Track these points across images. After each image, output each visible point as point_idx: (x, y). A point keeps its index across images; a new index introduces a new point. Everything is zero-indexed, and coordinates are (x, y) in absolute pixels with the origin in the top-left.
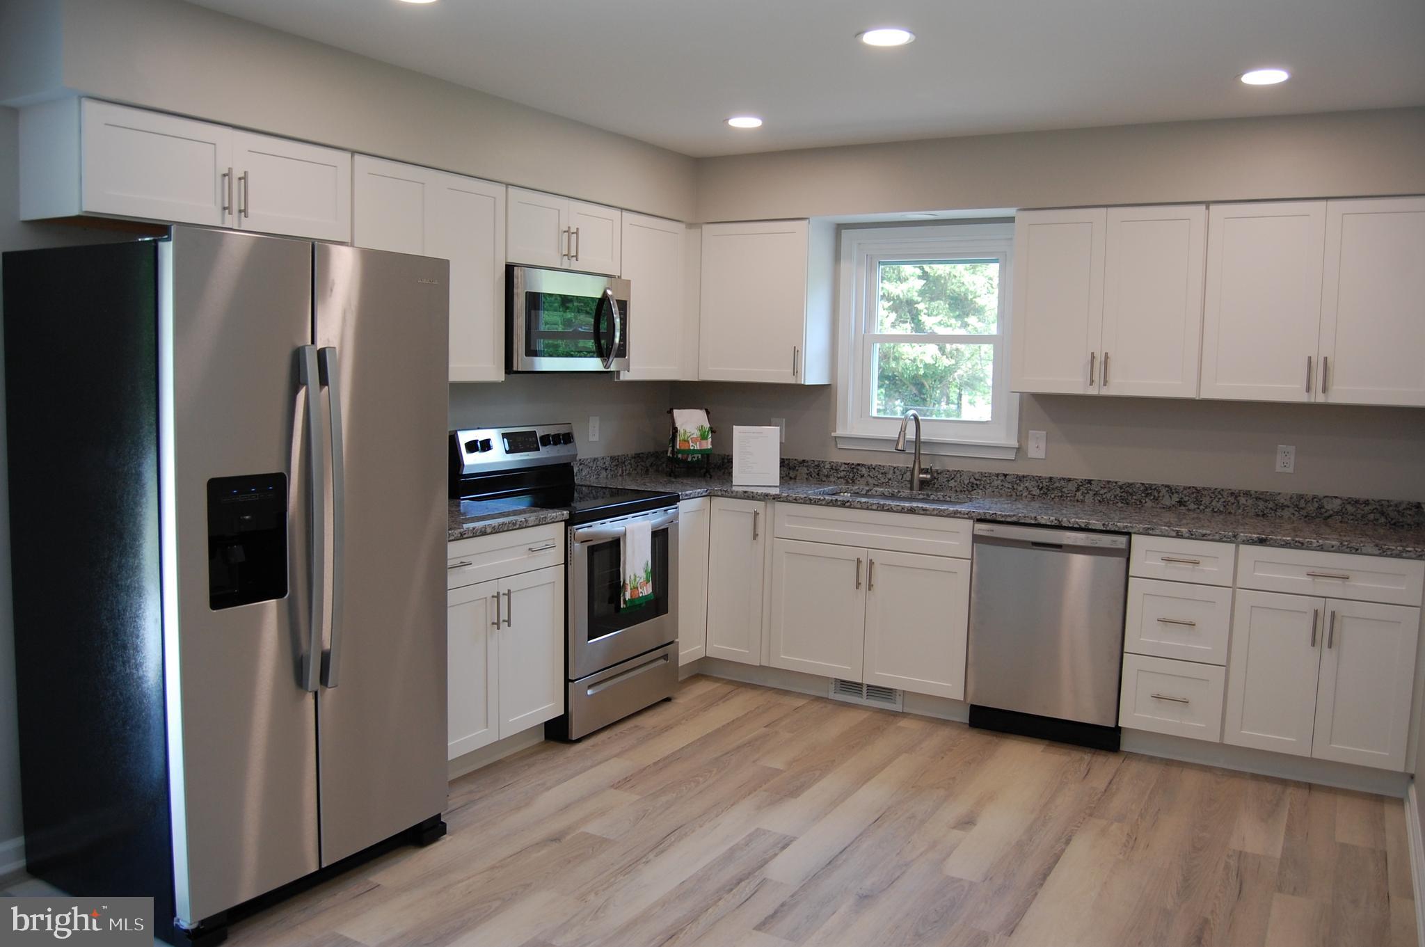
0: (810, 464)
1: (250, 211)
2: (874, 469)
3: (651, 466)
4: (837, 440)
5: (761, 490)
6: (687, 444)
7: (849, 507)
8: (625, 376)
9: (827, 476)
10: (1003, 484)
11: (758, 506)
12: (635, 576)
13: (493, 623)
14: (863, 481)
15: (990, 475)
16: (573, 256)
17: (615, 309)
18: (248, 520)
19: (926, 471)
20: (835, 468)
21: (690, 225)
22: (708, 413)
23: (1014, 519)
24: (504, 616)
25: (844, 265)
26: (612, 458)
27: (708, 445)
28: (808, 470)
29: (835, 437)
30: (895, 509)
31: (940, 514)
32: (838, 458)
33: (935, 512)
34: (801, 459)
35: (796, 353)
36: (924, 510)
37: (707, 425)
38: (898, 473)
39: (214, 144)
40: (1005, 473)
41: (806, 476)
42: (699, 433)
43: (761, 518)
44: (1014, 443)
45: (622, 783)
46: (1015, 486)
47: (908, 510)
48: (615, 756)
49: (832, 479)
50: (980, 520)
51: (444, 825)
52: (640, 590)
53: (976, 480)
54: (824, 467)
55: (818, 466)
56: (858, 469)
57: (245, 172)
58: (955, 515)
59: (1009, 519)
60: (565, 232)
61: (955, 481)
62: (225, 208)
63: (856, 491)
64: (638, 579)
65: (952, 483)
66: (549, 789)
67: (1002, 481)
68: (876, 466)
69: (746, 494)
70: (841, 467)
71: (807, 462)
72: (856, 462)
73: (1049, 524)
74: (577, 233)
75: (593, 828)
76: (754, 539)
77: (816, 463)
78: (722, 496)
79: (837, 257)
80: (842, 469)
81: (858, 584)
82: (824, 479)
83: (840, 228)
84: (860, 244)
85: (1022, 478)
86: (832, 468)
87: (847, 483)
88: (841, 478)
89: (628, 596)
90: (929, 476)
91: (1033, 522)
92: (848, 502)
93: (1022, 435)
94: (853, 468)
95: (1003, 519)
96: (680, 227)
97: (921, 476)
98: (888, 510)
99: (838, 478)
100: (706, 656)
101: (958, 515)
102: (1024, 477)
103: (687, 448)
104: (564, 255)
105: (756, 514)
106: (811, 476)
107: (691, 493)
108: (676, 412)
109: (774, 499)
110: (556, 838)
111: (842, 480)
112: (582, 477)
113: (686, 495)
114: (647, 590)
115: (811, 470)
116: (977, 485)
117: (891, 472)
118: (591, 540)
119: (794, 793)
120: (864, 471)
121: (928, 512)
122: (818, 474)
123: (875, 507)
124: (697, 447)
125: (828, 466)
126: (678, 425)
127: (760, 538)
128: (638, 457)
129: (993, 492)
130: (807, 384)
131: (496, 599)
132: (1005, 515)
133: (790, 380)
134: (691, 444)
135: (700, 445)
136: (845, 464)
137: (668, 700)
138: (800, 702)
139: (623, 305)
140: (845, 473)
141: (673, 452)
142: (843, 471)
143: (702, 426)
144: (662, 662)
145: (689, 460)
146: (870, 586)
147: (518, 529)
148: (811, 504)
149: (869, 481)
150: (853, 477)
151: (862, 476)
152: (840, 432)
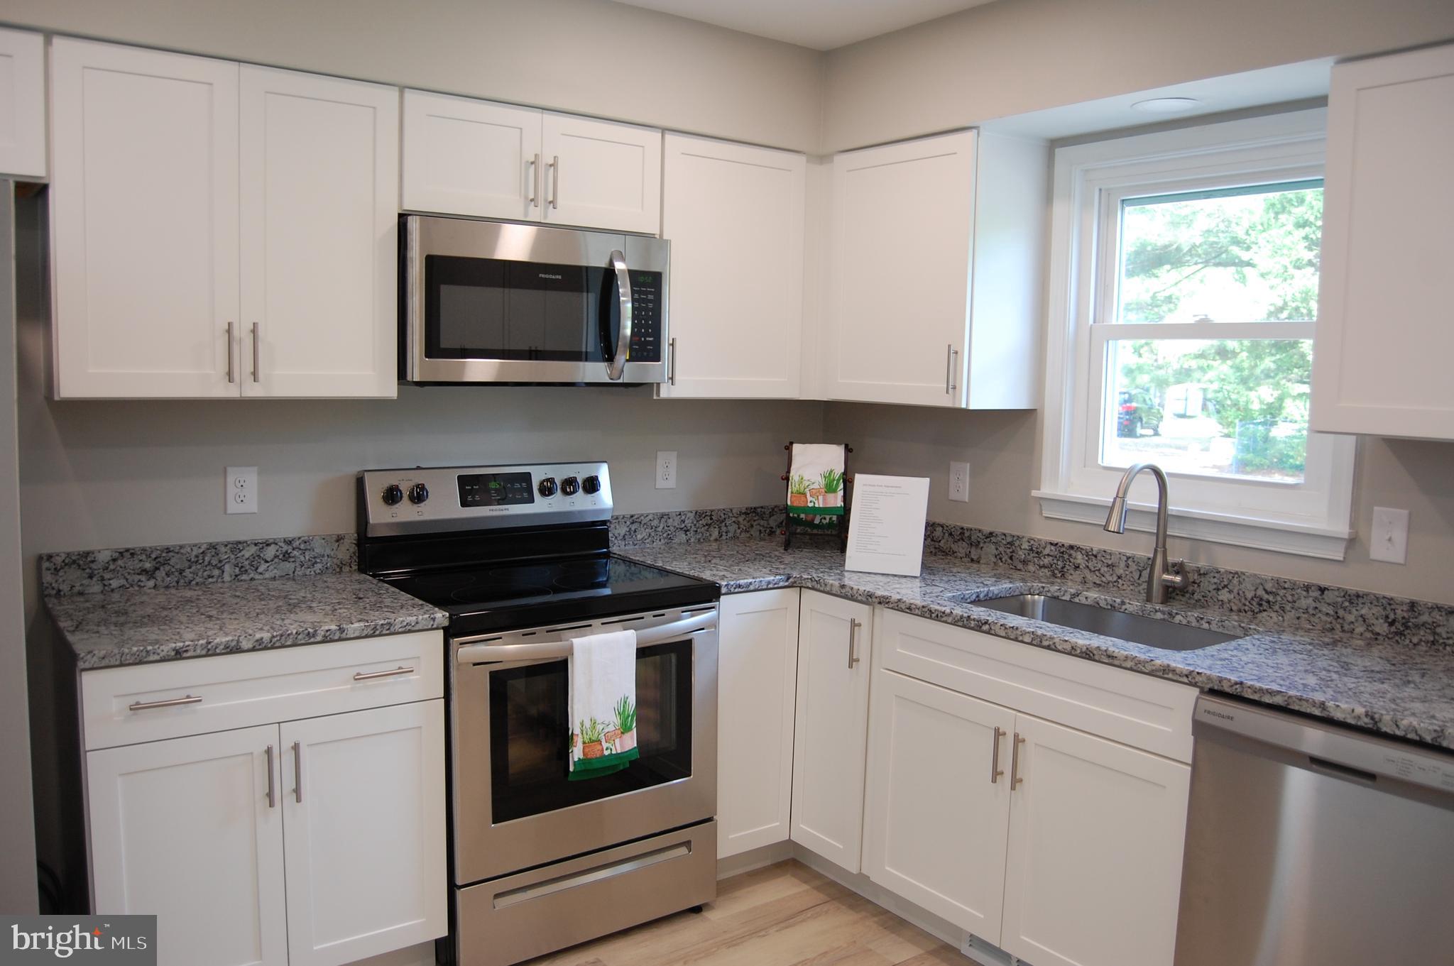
0: (999, 539)
2: (1096, 556)
4: (1041, 501)
6: (803, 499)
7: (988, 633)
8: (666, 392)
9: (1025, 562)
10: (1318, 605)
11: (860, 611)
12: (594, 723)
14: (1077, 576)
15: (1294, 587)
17: (623, 281)
19: (1179, 569)
20: (1036, 550)
21: (817, 158)
22: (848, 450)
23: (1278, 700)
25: (1058, 208)
26: (699, 515)
27: (836, 500)
28: (997, 549)
29: (1039, 498)
30: (1060, 648)
31: (1137, 667)
32: (1043, 532)
33: (1129, 664)
34: (987, 529)
35: (953, 355)
36: (1109, 656)
37: (838, 469)
38: (1133, 567)
40: (1323, 584)
41: (994, 559)
42: (823, 482)
43: (863, 634)
44: (1341, 528)
46: (1341, 613)
47: (1081, 652)
49: (1031, 568)
50: (1214, 692)
52: (605, 745)
53: (1267, 592)
54: (1020, 546)
55: (1011, 544)
56: (1070, 555)
58: (1165, 673)
59: (1267, 699)
60: (531, 163)
61: (1230, 592)
63: (1056, 594)
64: (606, 726)
65: (1224, 595)
67: (1315, 600)
68: (1099, 551)
70: (1044, 548)
72: (1068, 541)
73: (1353, 722)
74: (556, 166)
76: (852, 665)
77: (1009, 539)
78: (813, 588)
79: (1047, 196)
80: (1047, 551)
81: (996, 774)
82: (1020, 566)
83: (1054, 145)
84: (1087, 171)
85: (1355, 598)
86: (1031, 550)
88: (1044, 566)
89: (579, 755)
90: (1178, 579)
91: (1317, 712)
92: (986, 623)
93: (1359, 513)
94: (1062, 553)
95: (1256, 697)
96: (798, 161)
97: (1166, 577)
98: (1048, 648)
99: (1041, 567)
100: (787, 842)
101: (1170, 676)
102: (1358, 596)
103: (802, 504)
104: (532, 201)
105: (854, 624)
106: (1001, 559)
107: (751, 583)
108: (797, 448)
109: (880, 602)
111: (1046, 570)
113: (740, 586)
114: (624, 744)
115: (1001, 549)
116: (1268, 602)
117: (1123, 564)
118: (496, 664)
120: (1079, 558)
121: (1116, 662)
122: (1011, 558)
123: (1027, 639)
124: (820, 503)
125: (1025, 546)
126: (794, 468)
127: (863, 665)
128: (750, 513)
129: (1298, 618)
130: (972, 407)
131: (264, 758)
133: (944, 401)
134: (809, 498)
135: (824, 500)
136: (1051, 544)
137: (699, 910)
139: (651, 277)
140: (1051, 558)
142: (1048, 555)
143: (830, 471)
144: (683, 851)
145: (817, 521)
146: (1015, 782)
148: (931, 618)
149: (1090, 577)
150: (1063, 568)
151: (1077, 567)
152: (1047, 489)
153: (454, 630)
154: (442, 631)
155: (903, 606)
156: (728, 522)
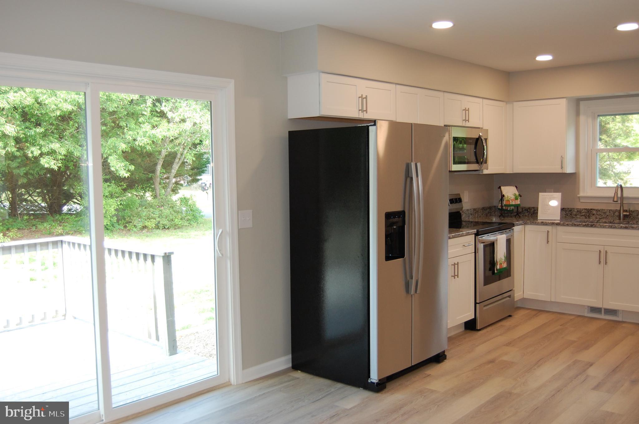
0: (566, 209)
1: (367, 112)
2: (600, 211)
3: (488, 213)
4: (580, 198)
5: (550, 221)
6: (509, 202)
7: (595, 227)
8: (486, 172)
9: (576, 215)
11: (549, 228)
12: (501, 258)
13: (452, 276)
14: (594, 217)
16: (467, 120)
17: (484, 142)
18: (395, 228)
19: (626, 211)
20: (579, 211)
21: (507, 102)
22: (517, 188)
24: (456, 274)
25: (581, 117)
26: (474, 210)
27: (518, 202)
28: (566, 212)
29: (579, 197)
30: (617, 227)
32: (580, 206)
35: (562, 158)
36: (632, 227)
37: (517, 193)
38: (612, 212)
39: (356, 86)
41: (565, 215)
42: (514, 197)
43: (550, 234)
45: (509, 344)
47: (624, 228)
48: (500, 335)
49: (578, 216)
51: (446, 356)
52: (503, 265)
54: (574, 211)
55: (571, 210)
56: (591, 211)
57: (366, 96)
60: (463, 110)
62: (359, 110)
63: (592, 221)
64: (502, 260)
66: (477, 346)
68: (601, 209)
69: (543, 223)
70: (582, 210)
71: (565, 209)
72: (590, 208)
74: (468, 110)
75: (505, 358)
76: (548, 243)
77: (570, 209)
78: (531, 224)
79: (578, 114)
80: (583, 211)
81: (600, 262)
82: (574, 216)
83: (578, 101)
84: (588, 107)
87: (586, 218)
88: (582, 216)
89: (498, 267)
90: (628, 213)
92: (594, 225)
94: (588, 211)
96: (503, 104)
97: (624, 213)
98: (614, 228)
99: (581, 216)
100: (523, 298)
103: (509, 204)
104: (464, 120)
105: (548, 232)
106: (567, 215)
107: (518, 223)
108: (502, 188)
109: (557, 225)
110: (492, 361)
112: (464, 217)
113: (516, 224)
114: (505, 265)
117: (608, 212)
118: (484, 242)
119: (587, 348)
120: (594, 212)
122: (571, 214)
123: (607, 227)
124: (514, 203)
125: (576, 210)
126: (504, 193)
127: (550, 243)
128: (484, 209)
130: (567, 172)
131: (453, 266)
133: (559, 171)
134: (511, 202)
135: (515, 202)
136: (584, 209)
137: (510, 316)
138: (572, 317)
139: (486, 140)
140: (585, 213)
141: (502, 206)
143: (515, 194)
144: (508, 298)
145: (509, 209)
146: (606, 263)
147: (461, 236)
149: (598, 217)
150: (589, 215)
151: (594, 214)
152: (581, 194)
153: (477, 234)
154: (474, 235)
155: (565, 224)
156: (479, 212)
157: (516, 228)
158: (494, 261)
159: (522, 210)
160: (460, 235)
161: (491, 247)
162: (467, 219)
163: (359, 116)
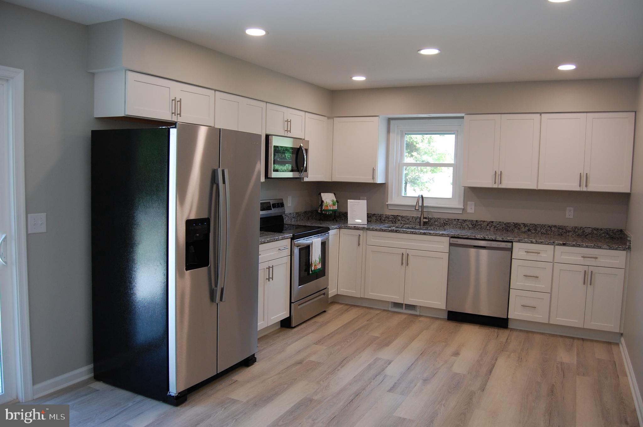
1: (182, 114)
3: (310, 216)
4: (388, 205)
5: (361, 226)
6: (327, 207)
7: (399, 232)
8: (306, 180)
9: (384, 220)
10: (457, 223)
11: (360, 232)
12: (316, 260)
13: (267, 279)
14: (399, 222)
15: (452, 220)
16: (289, 131)
17: (304, 152)
18: (198, 236)
19: (426, 218)
20: (387, 217)
21: (329, 118)
22: (335, 194)
23: (466, 237)
24: (271, 276)
25: (391, 135)
26: (297, 213)
27: (335, 207)
29: (387, 204)
30: (417, 233)
31: (436, 235)
32: (389, 213)
33: (434, 234)
34: (373, 213)
35: (374, 170)
36: (429, 233)
37: (335, 200)
38: (414, 219)
39: (169, 88)
40: (458, 219)
41: (375, 221)
42: (332, 203)
43: (361, 237)
44: (462, 207)
45: (318, 342)
46: (462, 224)
47: (423, 233)
48: (312, 332)
49: (386, 221)
50: (452, 237)
51: (256, 358)
52: (317, 266)
53: (446, 221)
54: (383, 216)
55: (380, 216)
56: (397, 218)
57: (180, 99)
58: (442, 235)
59: (464, 237)
60: (286, 121)
61: (438, 222)
62: (172, 113)
63: (397, 226)
64: (316, 262)
65: (436, 223)
66: (289, 345)
67: (457, 222)
68: (405, 216)
69: (355, 228)
71: (376, 214)
72: (396, 215)
73: (480, 238)
74: (290, 122)
75: (313, 358)
76: (359, 246)
77: (380, 215)
78: (345, 228)
79: (388, 132)
80: (391, 217)
81: (402, 263)
83: (389, 120)
84: (397, 126)
85: (465, 221)
86: (386, 217)
87: (393, 223)
88: (390, 221)
89: (313, 269)
90: (427, 220)
91: (474, 238)
92: (398, 230)
93: (465, 204)
94: (395, 217)
95: (462, 237)
96: (325, 119)
97: (424, 220)
98: (415, 234)
100: (337, 294)
101: (444, 235)
102: (466, 220)
103: (327, 209)
104: (286, 131)
105: (359, 235)
106: (377, 220)
107: (333, 227)
108: (322, 194)
109: (367, 229)
110: (300, 363)
111: (390, 222)
112: (287, 221)
113: (332, 228)
114: (319, 266)
115: (377, 218)
116: (446, 223)
117: (411, 219)
118: (300, 246)
119: (387, 344)
120: (400, 218)
121: (431, 234)
122: (380, 220)
123: (409, 232)
124: (331, 209)
125: (384, 216)
126: (323, 199)
128: (305, 212)
129: (453, 226)
130: (378, 183)
131: (268, 269)
132: (463, 235)
133: (371, 181)
134: (329, 207)
135: (332, 207)
136: (392, 215)
137: (325, 311)
138: (378, 312)
139: (307, 150)
141: (321, 211)
142: (391, 218)
143: (333, 200)
144: (323, 296)
145: (327, 214)
146: (407, 264)
148: (382, 231)
149: (402, 222)
150: (395, 221)
151: (399, 220)
152: (389, 202)
153: (293, 239)
154: (290, 239)
155: (372, 229)
156: (301, 215)
157: (331, 232)
158: (310, 263)
159: (340, 215)
160: (276, 240)
161: (306, 251)
162: (289, 222)
163: (172, 119)
